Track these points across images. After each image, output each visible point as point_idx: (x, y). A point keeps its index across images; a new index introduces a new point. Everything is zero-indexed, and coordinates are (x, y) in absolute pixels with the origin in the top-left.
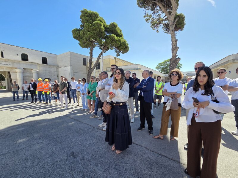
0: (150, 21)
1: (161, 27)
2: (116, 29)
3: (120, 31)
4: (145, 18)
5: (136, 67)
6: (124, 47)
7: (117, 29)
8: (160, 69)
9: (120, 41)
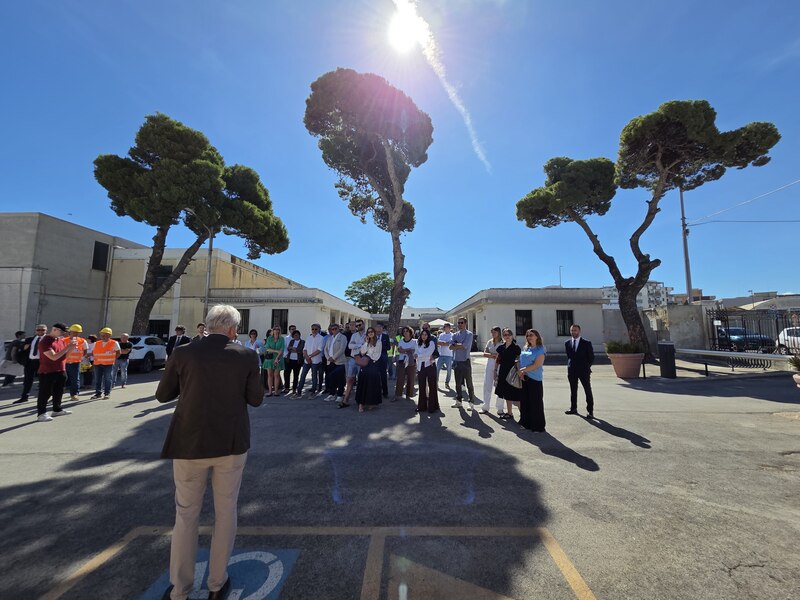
0: (350, 197)
1: (370, 215)
2: (255, 188)
3: (266, 194)
4: (338, 189)
5: (309, 295)
6: (277, 239)
7: (258, 188)
8: (356, 299)
9: (266, 220)
